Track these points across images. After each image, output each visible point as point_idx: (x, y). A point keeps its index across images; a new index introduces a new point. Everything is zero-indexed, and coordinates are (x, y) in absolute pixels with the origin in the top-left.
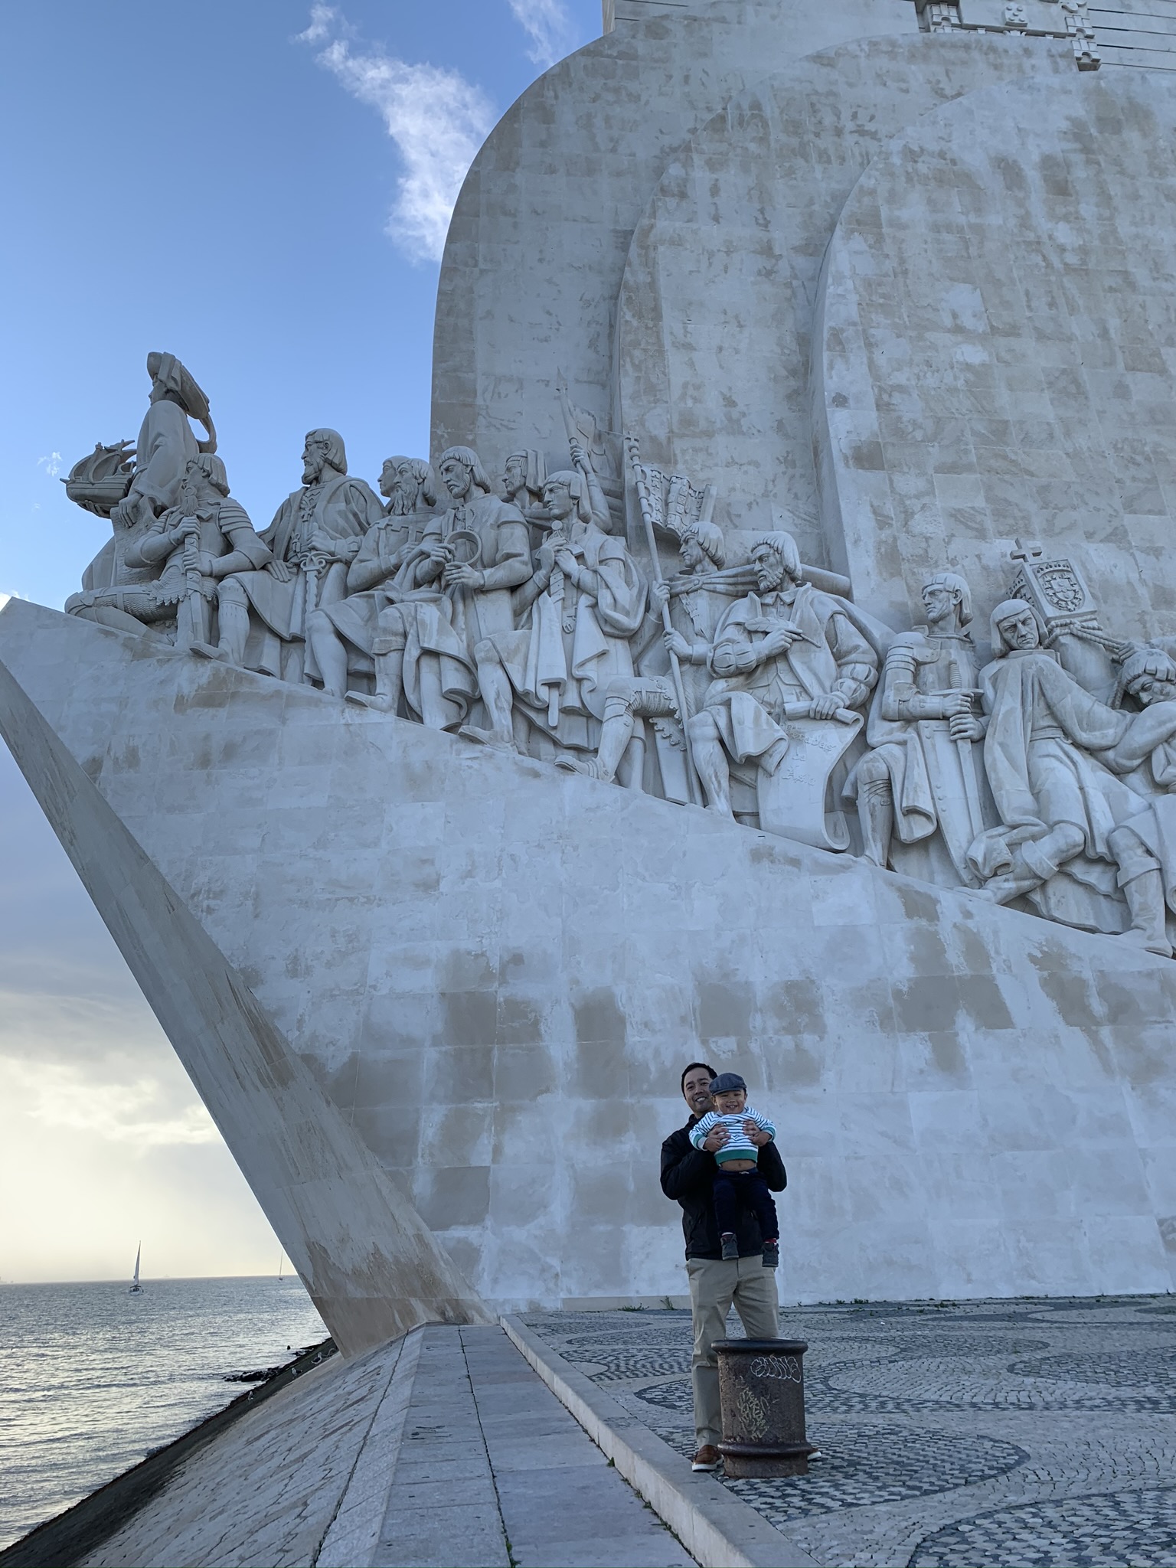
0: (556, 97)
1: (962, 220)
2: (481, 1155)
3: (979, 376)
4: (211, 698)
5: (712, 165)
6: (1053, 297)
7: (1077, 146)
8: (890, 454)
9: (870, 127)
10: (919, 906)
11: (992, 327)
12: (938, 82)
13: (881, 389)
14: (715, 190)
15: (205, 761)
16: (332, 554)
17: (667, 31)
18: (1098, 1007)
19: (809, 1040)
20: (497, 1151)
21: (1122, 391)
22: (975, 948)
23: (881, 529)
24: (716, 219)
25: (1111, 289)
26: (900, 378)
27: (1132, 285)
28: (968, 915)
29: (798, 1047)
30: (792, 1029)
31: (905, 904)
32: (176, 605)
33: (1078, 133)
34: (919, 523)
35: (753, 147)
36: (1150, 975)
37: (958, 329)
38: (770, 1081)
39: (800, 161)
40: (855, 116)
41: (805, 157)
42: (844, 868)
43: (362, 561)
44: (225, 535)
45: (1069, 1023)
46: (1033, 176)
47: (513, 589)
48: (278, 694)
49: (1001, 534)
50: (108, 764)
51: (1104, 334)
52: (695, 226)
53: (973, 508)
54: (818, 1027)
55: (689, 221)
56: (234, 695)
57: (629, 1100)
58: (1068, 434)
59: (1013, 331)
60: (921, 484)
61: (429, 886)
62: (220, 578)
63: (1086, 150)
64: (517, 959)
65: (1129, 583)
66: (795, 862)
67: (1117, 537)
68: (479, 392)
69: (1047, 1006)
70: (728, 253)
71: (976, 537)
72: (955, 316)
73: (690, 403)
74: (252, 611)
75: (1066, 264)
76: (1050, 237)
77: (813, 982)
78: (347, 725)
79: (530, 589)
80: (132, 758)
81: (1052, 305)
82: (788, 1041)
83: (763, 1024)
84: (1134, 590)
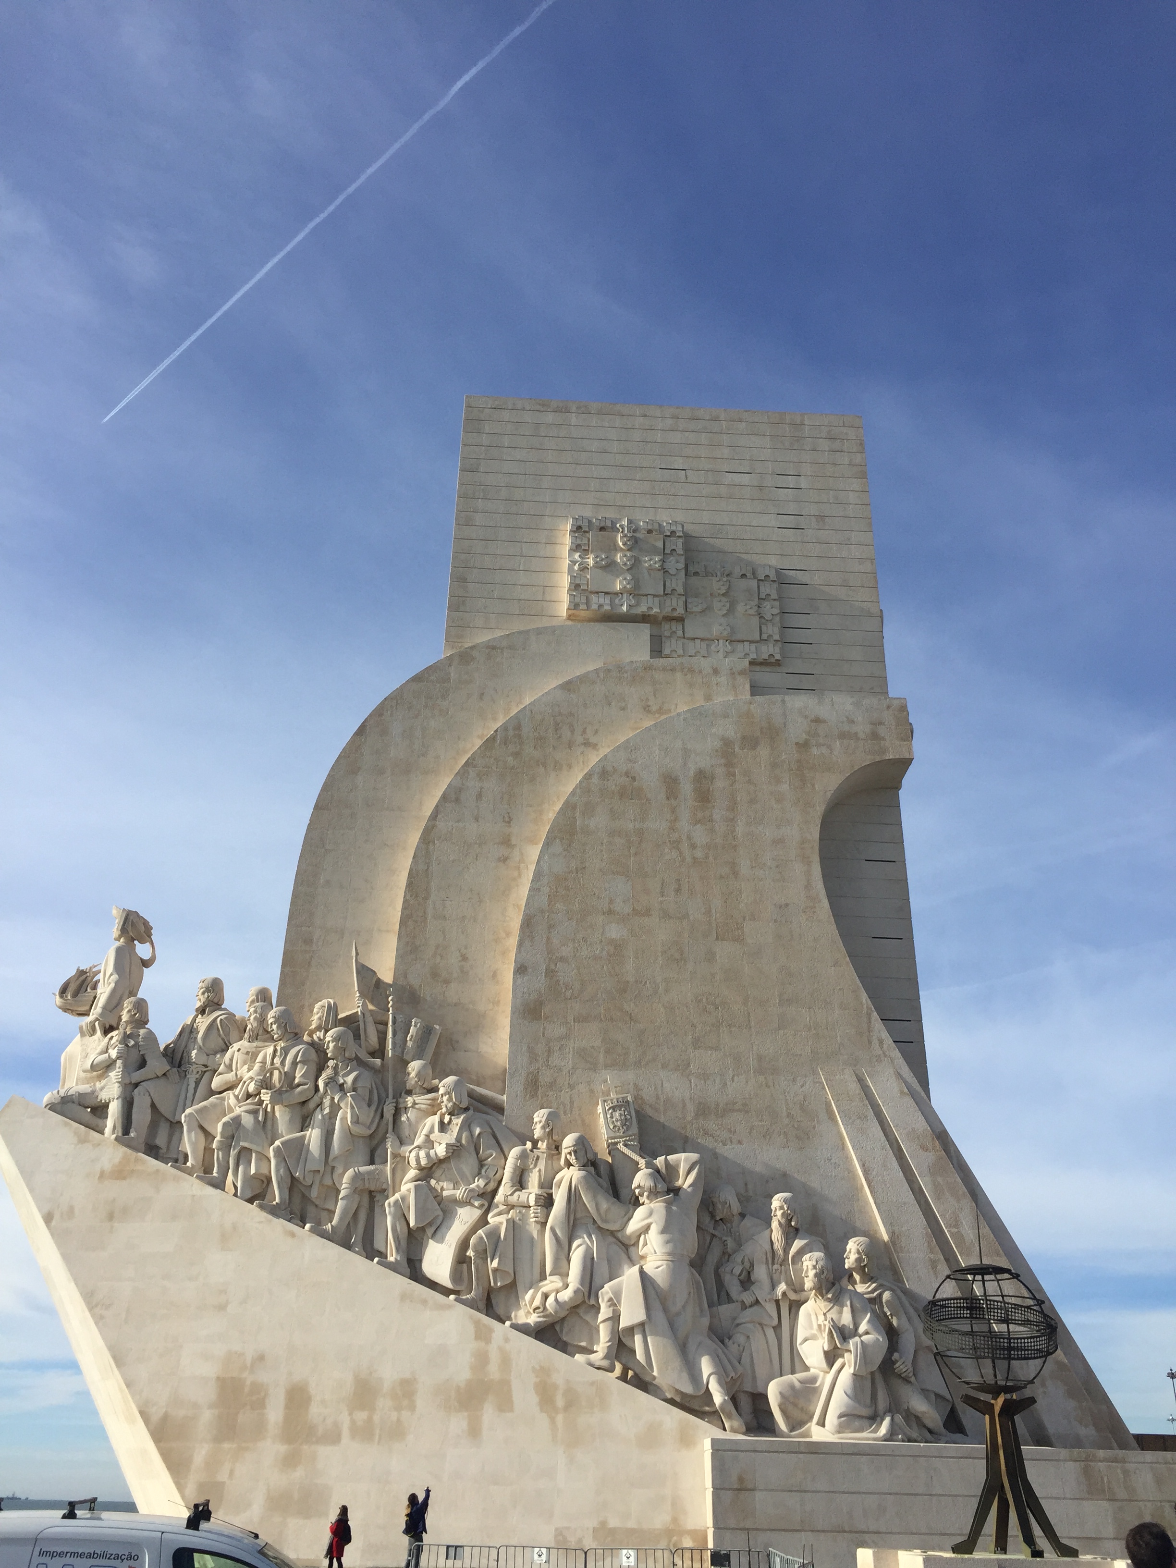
0: (391, 715)
1: (631, 826)
2: (222, 1476)
3: (618, 947)
4: (120, 1173)
5: (480, 777)
6: (680, 885)
7: (723, 761)
8: (546, 1010)
9: (593, 740)
10: (482, 1335)
11: (633, 910)
12: (647, 699)
13: (550, 959)
14: (479, 796)
15: (111, 1217)
16: (206, 1066)
17: (473, 659)
18: (560, 1402)
19: (405, 1414)
20: (231, 1473)
21: (710, 957)
22: (506, 1361)
23: (531, 1064)
24: (477, 819)
25: (721, 877)
26: (566, 951)
27: (736, 874)
28: (507, 1340)
29: (399, 1420)
30: (398, 1408)
31: (476, 1332)
32: (108, 1103)
33: (726, 750)
34: (555, 1060)
35: (510, 760)
36: (593, 1384)
37: (610, 912)
38: (380, 1438)
39: (541, 769)
40: (584, 731)
41: (544, 765)
42: (449, 1307)
43: (220, 1074)
44: (143, 1055)
45: (542, 1410)
46: (687, 788)
47: (304, 1103)
48: (158, 1171)
49: (606, 1066)
50: (57, 1217)
51: (708, 912)
52: (461, 825)
53: (593, 1047)
54: (412, 1408)
55: (458, 821)
56: (133, 1171)
57: (305, 1447)
58: (667, 991)
59: (647, 913)
60: (563, 1030)
61: (222, 1307)
62: (136, 1085)
63: (729, 765)
64: (261, 1358)
65: (683, 1101)
66: (424, 1302)
67: (683, 1068)
68: (315, 940)
69: (533, 1399)
70: (480, 845)
71: (590, 1069)
72: (611, 901)
73: (438, 959)
74: (153, 1106)
75: (694, 858)
76: (689, 838)
77: (415, 1379)
78: (193, 1196)
79: (312, 1105)
80: (71, 1211)
81: (678, 891)
82: (394, 1416)
83: (383, 1404)
84: (684, 1106)
